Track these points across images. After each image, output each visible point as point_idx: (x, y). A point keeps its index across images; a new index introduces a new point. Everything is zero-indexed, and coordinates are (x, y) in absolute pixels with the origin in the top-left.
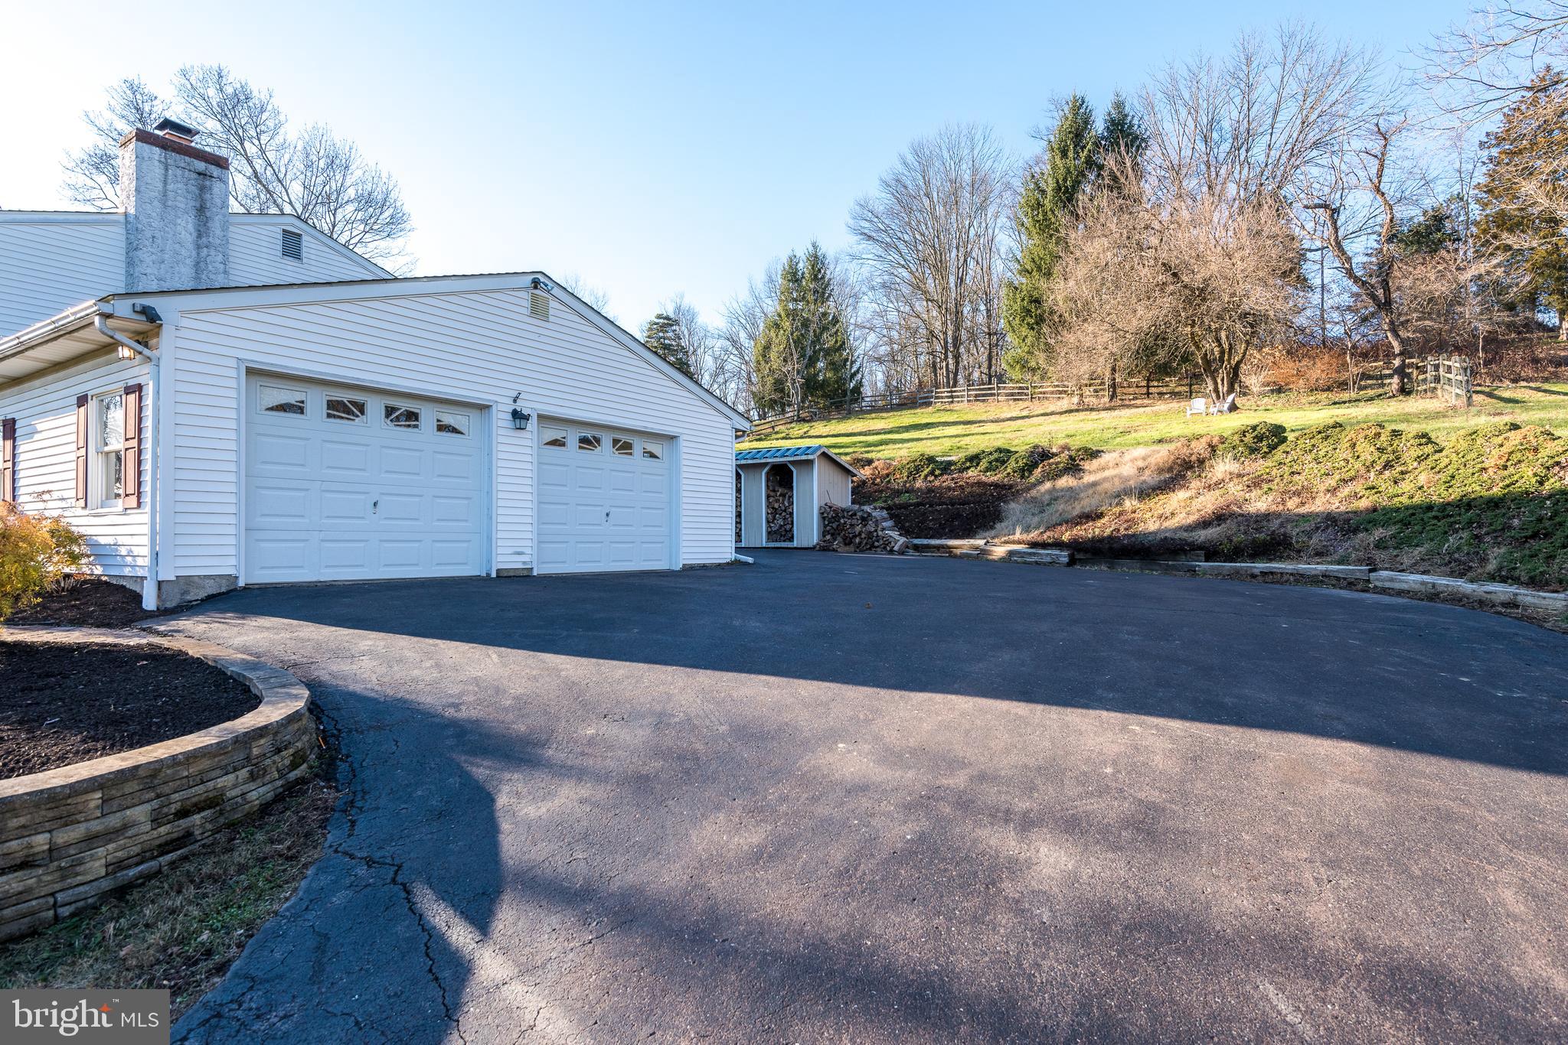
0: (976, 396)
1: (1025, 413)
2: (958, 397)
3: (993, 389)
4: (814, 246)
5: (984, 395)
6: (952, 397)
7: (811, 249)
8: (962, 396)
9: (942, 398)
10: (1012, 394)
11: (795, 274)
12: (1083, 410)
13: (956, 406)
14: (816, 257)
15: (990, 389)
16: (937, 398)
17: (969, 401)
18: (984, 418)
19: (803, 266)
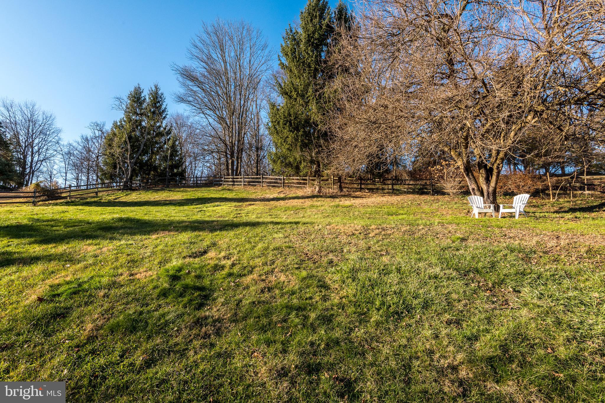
0: (249, 182)
1: (282, 196)
2: (237, 182)
3: (260, 178)
4: (156, 87)
5: (254, 182)
6: (234, 182)
7: (154, 89)
8: (240, 182)
9: (228, 182)
10: (270, 183)
11: (139, 99)
12: (321, 197)
13: (236, 188)
14: (156, 93)
15: (257, 178)
16: (225, 182)
17: (244, 185)
18: (253, 196)
19: (146, 94)
